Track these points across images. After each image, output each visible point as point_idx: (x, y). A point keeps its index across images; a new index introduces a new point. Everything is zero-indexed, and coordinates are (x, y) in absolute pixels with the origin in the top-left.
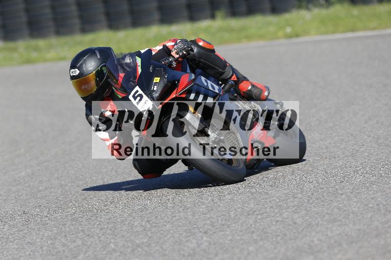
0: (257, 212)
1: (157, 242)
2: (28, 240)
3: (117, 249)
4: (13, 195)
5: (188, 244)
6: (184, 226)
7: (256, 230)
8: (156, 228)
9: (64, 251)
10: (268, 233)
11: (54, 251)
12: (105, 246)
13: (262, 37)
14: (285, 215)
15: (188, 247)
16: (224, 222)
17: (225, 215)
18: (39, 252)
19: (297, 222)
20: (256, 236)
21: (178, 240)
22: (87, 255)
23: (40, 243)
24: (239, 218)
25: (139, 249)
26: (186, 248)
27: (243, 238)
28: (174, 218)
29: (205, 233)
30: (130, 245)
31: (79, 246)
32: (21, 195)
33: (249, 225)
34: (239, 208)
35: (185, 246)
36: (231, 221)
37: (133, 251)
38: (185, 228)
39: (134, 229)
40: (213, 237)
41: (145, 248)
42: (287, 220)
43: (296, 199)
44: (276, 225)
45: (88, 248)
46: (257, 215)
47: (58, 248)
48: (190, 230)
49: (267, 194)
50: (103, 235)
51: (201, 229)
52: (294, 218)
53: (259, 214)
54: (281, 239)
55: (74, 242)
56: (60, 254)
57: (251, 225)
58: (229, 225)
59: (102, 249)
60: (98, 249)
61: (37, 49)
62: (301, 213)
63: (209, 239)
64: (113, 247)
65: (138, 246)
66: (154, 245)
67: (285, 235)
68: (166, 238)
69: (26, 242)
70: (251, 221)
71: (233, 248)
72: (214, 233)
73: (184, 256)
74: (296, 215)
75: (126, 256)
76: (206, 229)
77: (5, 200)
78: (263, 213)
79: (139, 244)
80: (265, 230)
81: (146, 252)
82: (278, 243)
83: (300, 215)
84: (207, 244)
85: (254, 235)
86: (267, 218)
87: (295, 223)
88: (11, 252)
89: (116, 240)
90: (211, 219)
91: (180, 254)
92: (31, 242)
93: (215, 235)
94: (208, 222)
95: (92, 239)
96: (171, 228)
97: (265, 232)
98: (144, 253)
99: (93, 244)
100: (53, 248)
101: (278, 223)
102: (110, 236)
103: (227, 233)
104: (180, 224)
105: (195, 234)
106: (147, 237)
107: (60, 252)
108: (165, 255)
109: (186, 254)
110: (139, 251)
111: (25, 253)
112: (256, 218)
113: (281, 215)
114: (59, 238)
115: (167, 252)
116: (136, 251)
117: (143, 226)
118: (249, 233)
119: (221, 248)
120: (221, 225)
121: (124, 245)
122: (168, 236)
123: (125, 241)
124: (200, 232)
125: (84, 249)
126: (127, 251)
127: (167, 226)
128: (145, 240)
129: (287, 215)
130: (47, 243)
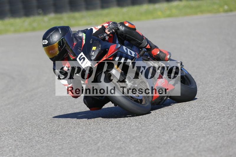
0: (206, 118)
1: (145, 136)
2: (68, 134)
3: (121, 140)
4: (59, 106)
5: (164, 137)
6: (161, 126)
7: (205, 129)
8: (145, 127)
9: (89, 141)
10: (212, 131)
11: (83, 140)
12: (114, 138)
13: (210, 11)
14: (223, 120)
15: (164, 139)
16: (186, 123)
17: (186, 120)
18: (74, 141)
19: (230, 124)
20: (205, 132)
21: (158, 134)
22: (103, 143)
23: (75, 136)
24: (195, 122)
25: (135, 140)
26: (162, 139)
27: (197, 133)
28: (156, 121)
29: (174, 130)
30: (129, 137)
31: (98, 138)
32: (64, 107)
33: (201, 126)
34: (195, 115)
35: (162, 138)
36: (190, 123)
37: (131, 141)
38: (163, 127)
39: (131, 127)
40: (179, 133)
41: (138, 139)
42: (224, 123)
43: (230, 110)
44: (217, 126)
45: (104, 138)
46: (206, 119)
47: (86, 139)
48: (165, 128)
49: (212, 107)
50: (113, 131)
51: (172, 128)
52: (228, 122)
53: (207, 119)
54: (220, 134)
55: (96, 135)
56: (87, 142)
57: (202, 126)
58: (189, 125)
59: (112, 140)
60: (110, 139)
61: (74, 18)
62: (233, 119)
63: (176, 134)
64: (119, 138)
65: (134, 138)
66: (143, 137)
67: (223, 132)
68: (150, 133)
69: (67, 135)
70: (202, 123)
71: (191, 139)
72: (180, 130)
73: (161, 144)
74: (229, 120)
75: (127, 144)
76: (175, 128)
77: (55, 109)
78: (209, 119)
79: (135, 137)
80: (210, 129)
81: (139, 141)
82: (218, 136)
83: (232, 119)
84: (175, 137)
85: (204, 132)
86: (212, 121)
87: (229, 125)
88: (58, 141)
89: (121, 134)
90: (178, 122)
91: (159, 143)
92: (70, 135)
93: (180, 131)
94: (176, 124)
95: (106, 134)
96: (154, 127)
97: (210, 130)
98: (137, 142)
99: (107, 137)
100: (83, 139)
101: (219, 124)
102: (117, 131)
103: (188, 130)
104: (159, 124)
105: (168, 131)
106: (139, 133)
107: (87, 141)
108: (150, 143)
109: (163, 143)
110: (134, 141)
111: (66, 142)
112: (205, 122)
113: (220, 120)
114: (87, 132)
115: (151, 142)
116: (132, 141)
117: (137, 126)
118: (200, 130)
119: (184, 140)
120: (184, 125)
121: (125, 137)
122: (152, 132)
123: (126, 135)
124: (171, 129)
125: (101, 140)
126: (127, 141)
127: (151, 126)
128: (138, 134)
129: (224, 120)
130: (79, 135)
